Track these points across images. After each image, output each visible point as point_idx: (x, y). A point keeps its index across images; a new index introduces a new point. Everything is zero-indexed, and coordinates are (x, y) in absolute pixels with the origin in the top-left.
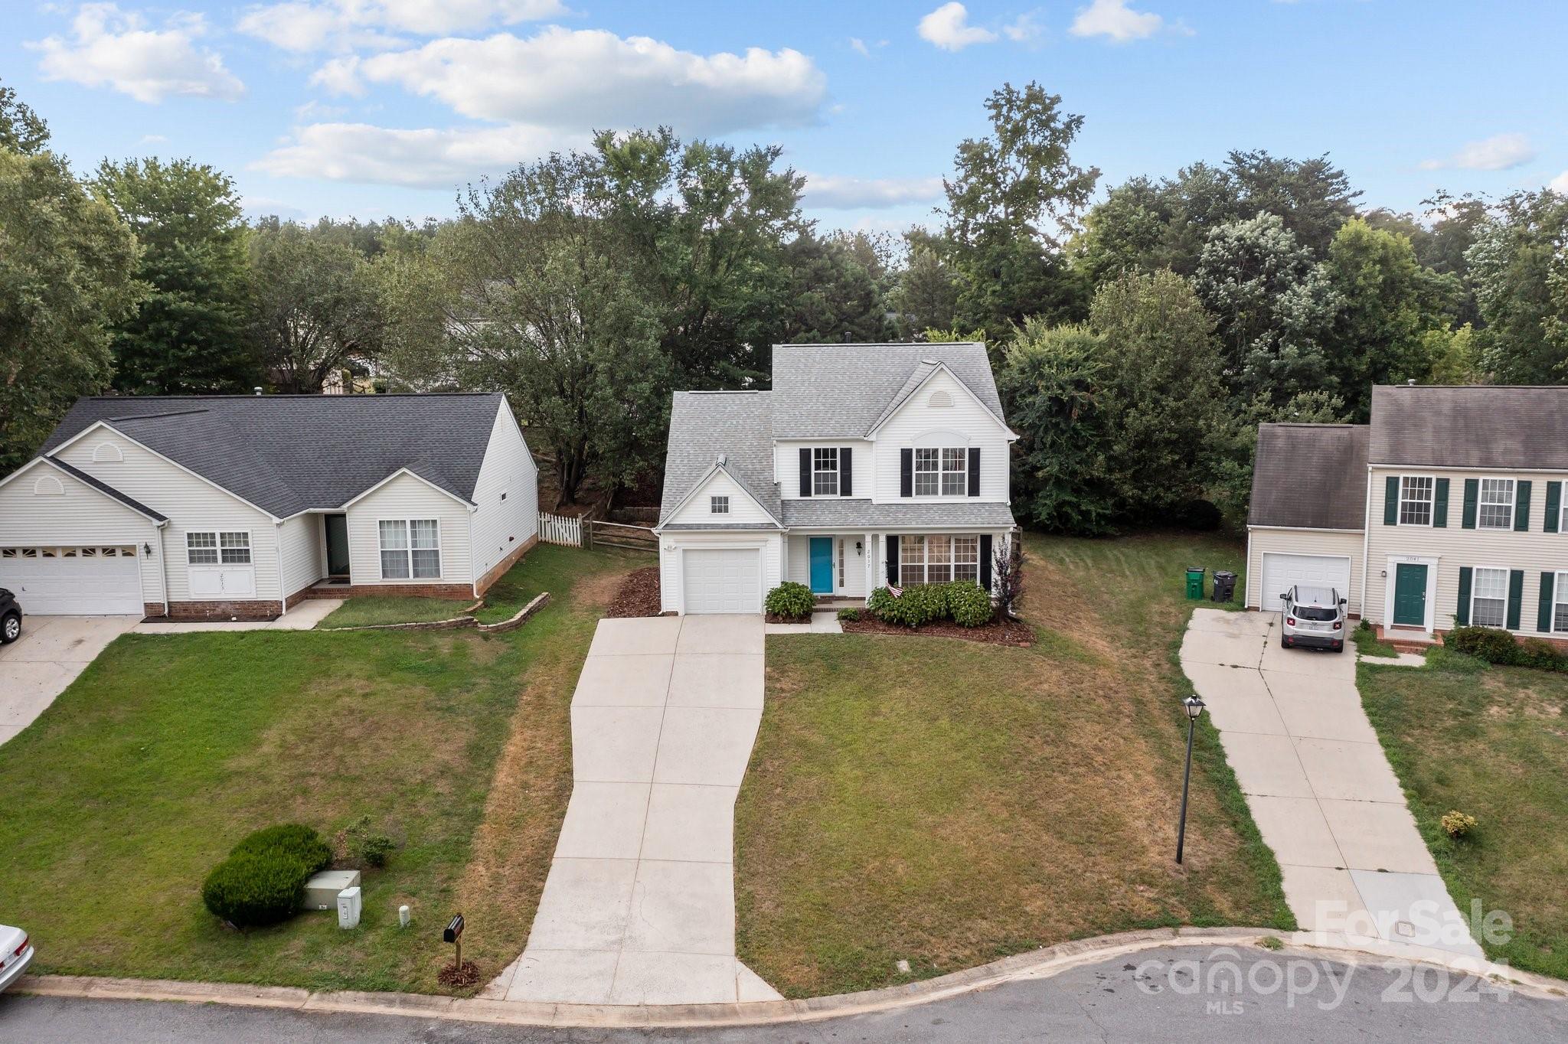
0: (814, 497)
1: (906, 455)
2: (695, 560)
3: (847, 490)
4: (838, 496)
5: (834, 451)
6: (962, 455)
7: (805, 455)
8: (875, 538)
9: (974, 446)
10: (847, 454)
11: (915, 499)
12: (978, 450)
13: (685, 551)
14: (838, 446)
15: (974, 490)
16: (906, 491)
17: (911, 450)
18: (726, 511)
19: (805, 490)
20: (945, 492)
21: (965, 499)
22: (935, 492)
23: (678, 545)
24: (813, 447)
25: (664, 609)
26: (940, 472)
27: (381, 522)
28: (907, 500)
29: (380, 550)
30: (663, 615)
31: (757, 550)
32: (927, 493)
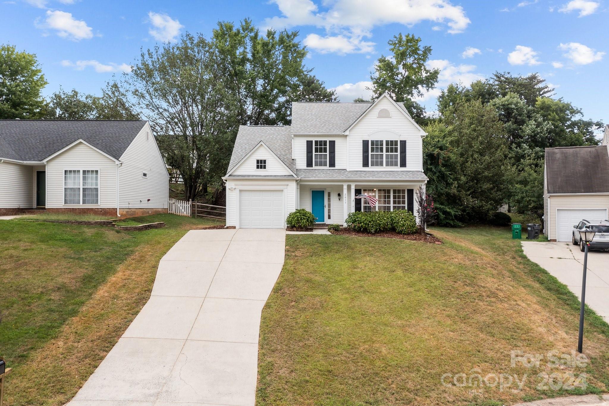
0: (314, 167)
1: (365, 143)
2: (246, 195)
3: (332, 164)
4: (328, 167)
5: (325, 142)
6: (396, 144)
7: (309, 143)
8: (349, 187)
9: (403, 139)
10: (332, 143)
11: (370, 168)
12: (405, 141)
13: (241, 191)
14: (328, 139)
15: (403, 164)
16: (365, 164)
17: (368, 141)
18: (265, 167)
19: (309, 164)
20: (387, 165)
21: (398, 169)
22: (382, 164)
23: (236, 187)
24: (314, 139)
25: (227, 225)
26: (384, 153)
27: (66, 171)
28: (366, 169)
29: (64, 187)
30: (227, 228)
31: (282, 191)
32: (377, 165)
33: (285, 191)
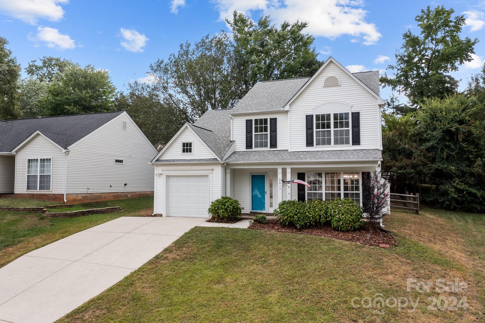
0: (254, 149)
1: (309, 119)
2: (174, 182)
3: (274, 144)
4: (268, 148)
5: (266, 120)
6: (347, 118)
7: (249, 123)
9: (355, 110)
10: (274, 121)
11: (315, 148)
12: (358, 114)
13: (168, 177)
14: (268, 117)
15: (356, 141)
16: (309, 143)
17: (312, 116)
18: (190, 151)
19: (249, 145)
20: (336, 143)
21: (350, 147)
22: (329, 143)
23: (163, 172)
24: (253, 118)
25: (155, 213)
26: (332, 129)
27: (29, 160)
28: (309, 149)
29: (27, 174)
30: (155, 215)
31: (207, 176)
32: (324, 144)
33: (211, 176)
